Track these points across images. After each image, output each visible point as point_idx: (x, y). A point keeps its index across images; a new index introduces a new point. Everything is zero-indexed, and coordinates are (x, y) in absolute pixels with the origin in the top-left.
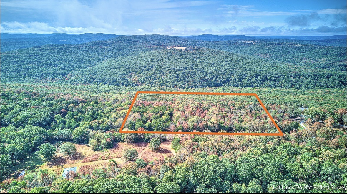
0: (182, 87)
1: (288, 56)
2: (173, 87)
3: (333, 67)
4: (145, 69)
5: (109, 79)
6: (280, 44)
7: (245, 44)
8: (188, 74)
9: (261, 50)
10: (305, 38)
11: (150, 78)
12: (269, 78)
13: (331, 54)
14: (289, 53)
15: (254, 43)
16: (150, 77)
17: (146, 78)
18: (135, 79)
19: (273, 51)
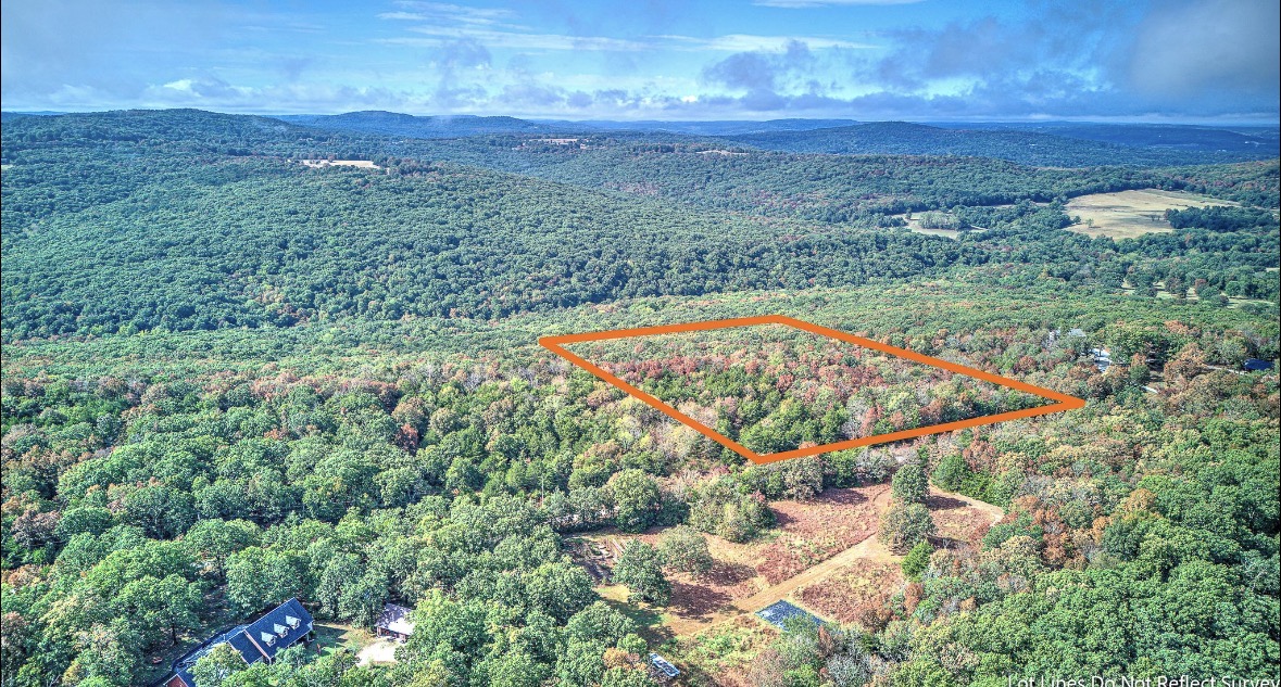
0: (479, 312)
1: (709, 187)
2: (446, 314)
3: (857, 218)
4: (288, 253)
5: (154, 305)
6: (672, 150)
7: (556, 150)
8: (475, 263)
9: (618, 169)
10: (693, 127)
11: (331, 287)
12: (736, 261)
13: (830, 177)
14: (709, 178)
15: (583, 147)
16: (330, 285)
17: (314, 288)
18: (274, 297)
19: (658, 171)
